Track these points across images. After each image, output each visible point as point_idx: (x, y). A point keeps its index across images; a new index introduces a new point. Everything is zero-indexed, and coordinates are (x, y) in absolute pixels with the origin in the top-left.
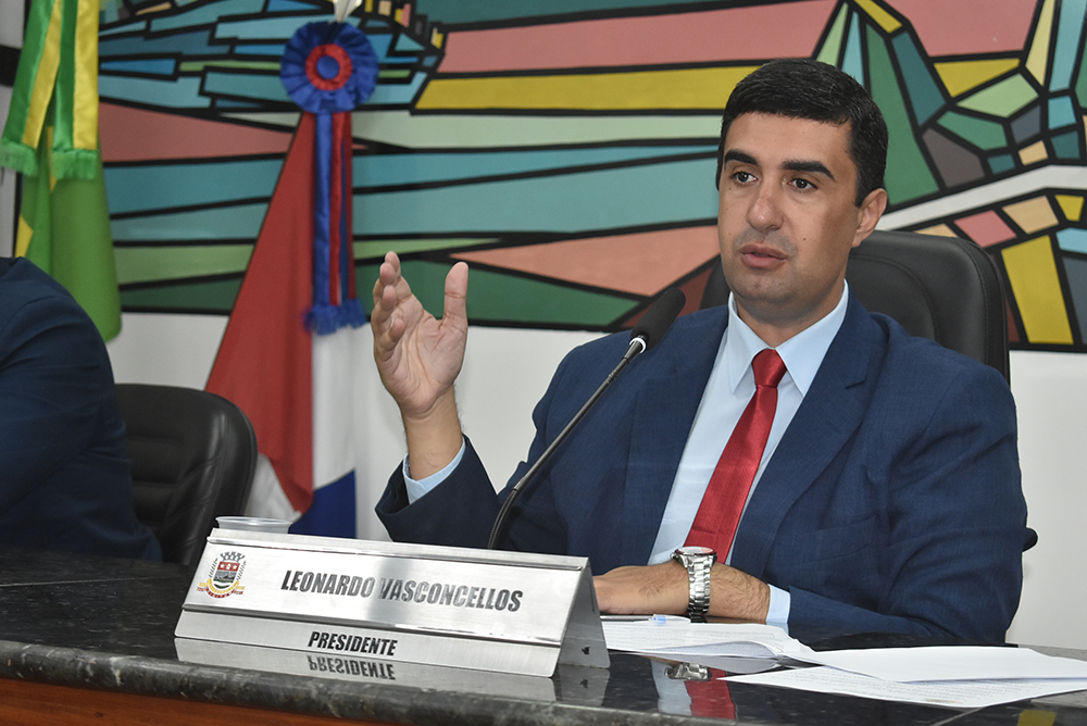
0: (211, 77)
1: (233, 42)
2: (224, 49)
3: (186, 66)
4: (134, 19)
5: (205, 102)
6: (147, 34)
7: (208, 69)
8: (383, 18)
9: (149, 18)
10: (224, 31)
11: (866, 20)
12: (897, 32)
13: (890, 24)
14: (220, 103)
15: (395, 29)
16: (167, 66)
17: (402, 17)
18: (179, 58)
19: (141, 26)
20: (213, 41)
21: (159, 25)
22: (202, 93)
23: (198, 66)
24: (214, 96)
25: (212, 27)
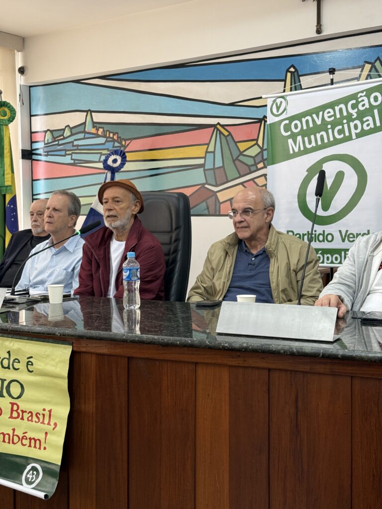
0: (73, 155)
1: (78, 146)
2: (76, 148)
3: (68, 153)
4: (55, 141)
5: (72, 162)
6: (58, 145)
7: (73, 153)
8: (111, 138)
9: (58, 140)
10: (76, 143)
11: (221, 133)
12: (228, 135)
13: (226, 133)
14: (76, 162)
15: (114, 141)
16: (63, 153)
17: (115, 137)
18: (66, 150)
19: (57, 143)
20: (73, 146)
21: (61, 142)
22: (72, 159)
23: (70, 152)
24: (74, 160)
25: (72, 142)
